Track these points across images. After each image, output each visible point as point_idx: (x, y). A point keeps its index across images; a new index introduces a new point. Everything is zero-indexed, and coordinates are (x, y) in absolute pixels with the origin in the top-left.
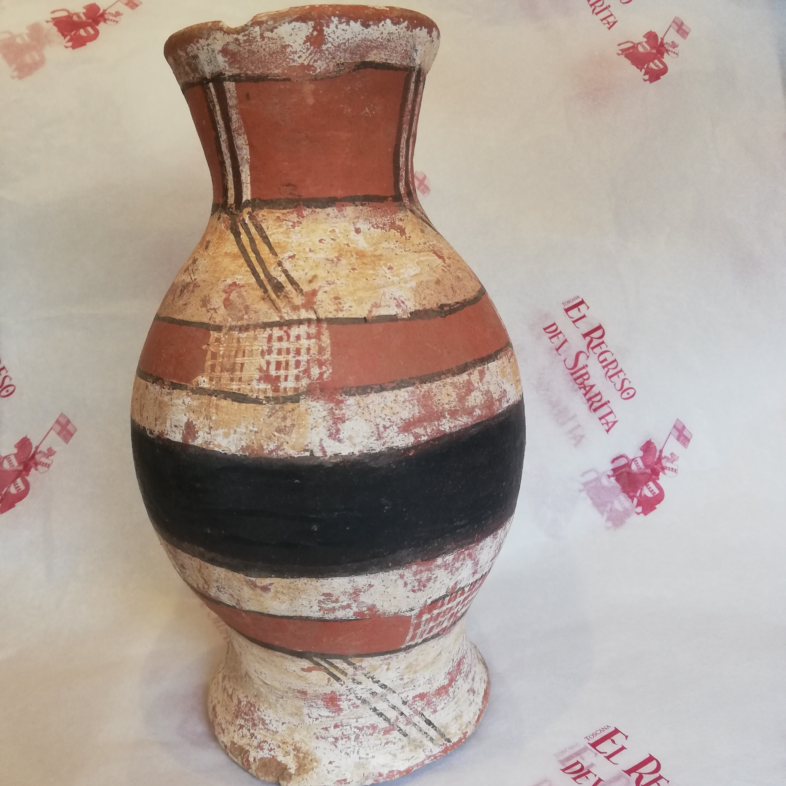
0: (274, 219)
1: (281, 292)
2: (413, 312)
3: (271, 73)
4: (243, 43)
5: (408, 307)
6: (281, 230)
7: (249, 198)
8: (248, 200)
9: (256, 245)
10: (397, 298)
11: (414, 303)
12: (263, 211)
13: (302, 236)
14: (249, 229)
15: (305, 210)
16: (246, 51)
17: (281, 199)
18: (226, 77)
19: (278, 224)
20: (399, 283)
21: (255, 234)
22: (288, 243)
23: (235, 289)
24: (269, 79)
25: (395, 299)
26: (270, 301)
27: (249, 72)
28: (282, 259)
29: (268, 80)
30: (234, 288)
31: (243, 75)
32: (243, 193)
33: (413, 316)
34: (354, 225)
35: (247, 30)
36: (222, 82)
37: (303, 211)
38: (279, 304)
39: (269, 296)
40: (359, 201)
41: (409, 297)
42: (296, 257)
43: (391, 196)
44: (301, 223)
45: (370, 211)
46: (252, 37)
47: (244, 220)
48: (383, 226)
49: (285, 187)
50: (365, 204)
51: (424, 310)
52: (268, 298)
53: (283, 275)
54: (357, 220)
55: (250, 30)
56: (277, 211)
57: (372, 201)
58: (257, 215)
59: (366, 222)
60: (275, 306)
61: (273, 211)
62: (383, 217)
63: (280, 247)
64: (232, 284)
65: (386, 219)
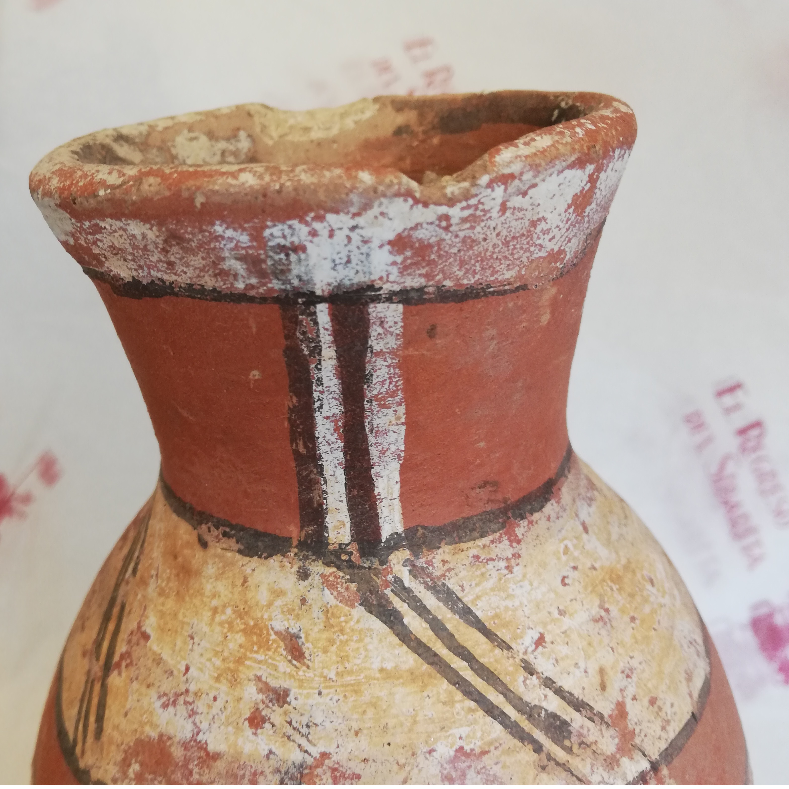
0: (467, 563)
1: (569, 738)
3: (497, 279)
4: (457, 224)
6: (489, 584)
7: (400, 529)
8: (397, 533)
9: (452, 635)
12: (440, 551)
13: (531, 584)
14: (420, 601)
15: (519, 526)
16: (457, 240)
17: (472, 517)
18: (380, 295)
19: (478, 573)
21: (439, 607)
22: (515, 610)
23: (469, 767)
24: (490, 292)
26: (560, 769)
27: (448, 283)
28: (525, 653)
29: (486, 295)
30: (466, 764)
31: (431, 289)
32: (381, 521)
35: (476, 195)
36: (366, 304)
37: (516, 529)
38: (580, 766)
39: (550, 758)
42: (548, 638)
44: (519, 556)
46: (483, 210)
47: (398, 581)
49: (478, 490)
52: (553, 763)
53: (550, 694)
55: (484, 194)
56: (470, 544)
58: (430, 563)
60: (573, 775)
61: (463, 546)
63: (506, 625)
64: (455, 756)
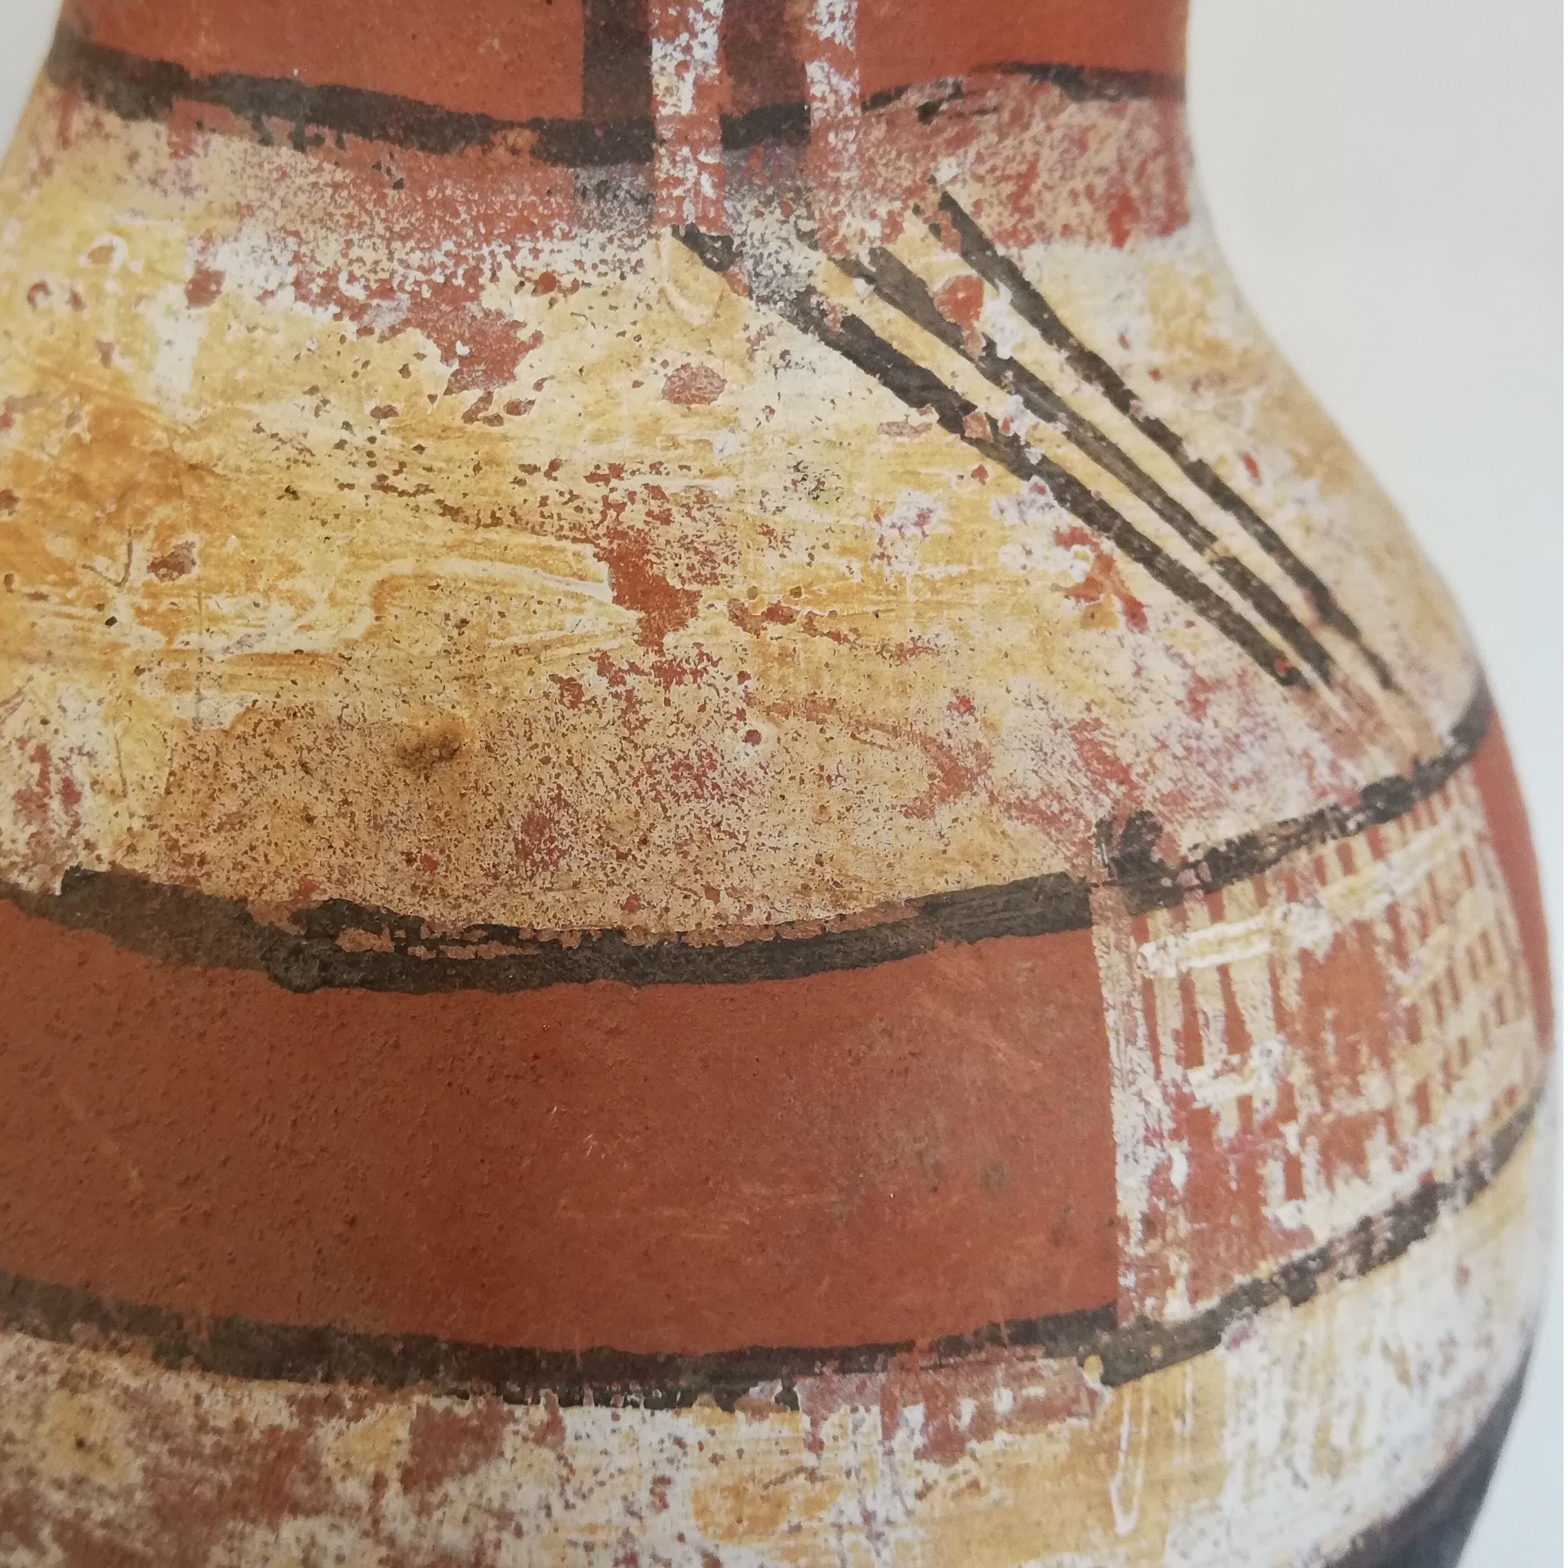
2: (90, 878)
5: (85, 832)
10: (56, 754)
11: (137, 824)
20: (139, 671)
25: (42, 755)
33: (75, 898)
34: (203, 250)
40: (291, 116)
41: (132, 776)
43: (535, 124)
45: (336, 186)
48: (372, 294)
50: (318, 141)
51: (176, 890)
54: (229, 224)
57: (364, 132)
59: (276, 251)
62: (404, 238)
65: (415, 258)
